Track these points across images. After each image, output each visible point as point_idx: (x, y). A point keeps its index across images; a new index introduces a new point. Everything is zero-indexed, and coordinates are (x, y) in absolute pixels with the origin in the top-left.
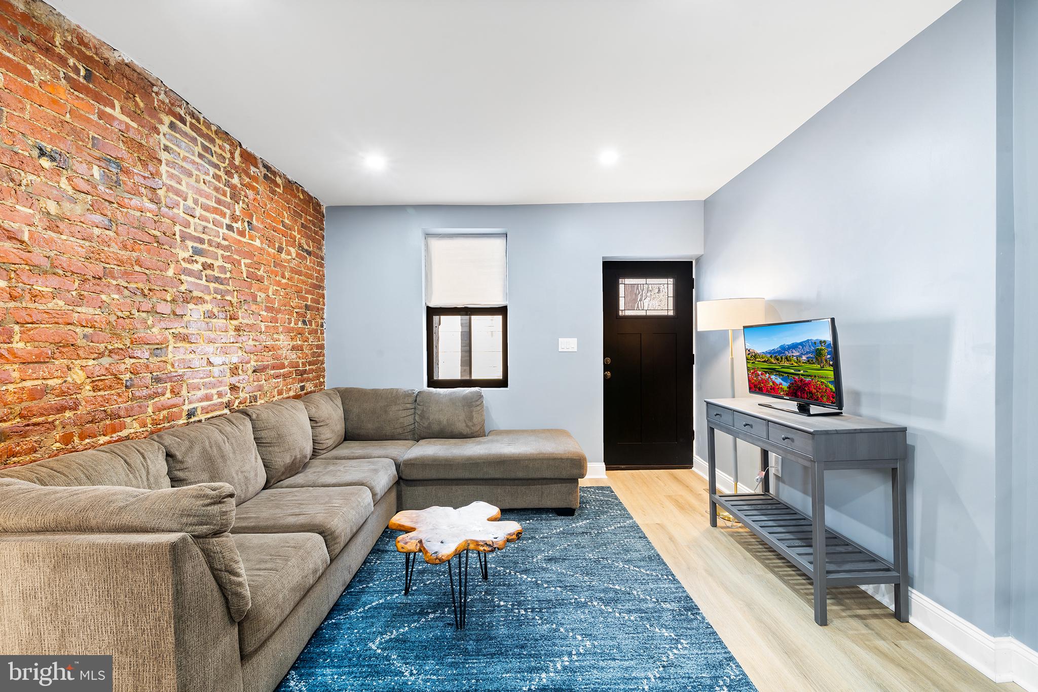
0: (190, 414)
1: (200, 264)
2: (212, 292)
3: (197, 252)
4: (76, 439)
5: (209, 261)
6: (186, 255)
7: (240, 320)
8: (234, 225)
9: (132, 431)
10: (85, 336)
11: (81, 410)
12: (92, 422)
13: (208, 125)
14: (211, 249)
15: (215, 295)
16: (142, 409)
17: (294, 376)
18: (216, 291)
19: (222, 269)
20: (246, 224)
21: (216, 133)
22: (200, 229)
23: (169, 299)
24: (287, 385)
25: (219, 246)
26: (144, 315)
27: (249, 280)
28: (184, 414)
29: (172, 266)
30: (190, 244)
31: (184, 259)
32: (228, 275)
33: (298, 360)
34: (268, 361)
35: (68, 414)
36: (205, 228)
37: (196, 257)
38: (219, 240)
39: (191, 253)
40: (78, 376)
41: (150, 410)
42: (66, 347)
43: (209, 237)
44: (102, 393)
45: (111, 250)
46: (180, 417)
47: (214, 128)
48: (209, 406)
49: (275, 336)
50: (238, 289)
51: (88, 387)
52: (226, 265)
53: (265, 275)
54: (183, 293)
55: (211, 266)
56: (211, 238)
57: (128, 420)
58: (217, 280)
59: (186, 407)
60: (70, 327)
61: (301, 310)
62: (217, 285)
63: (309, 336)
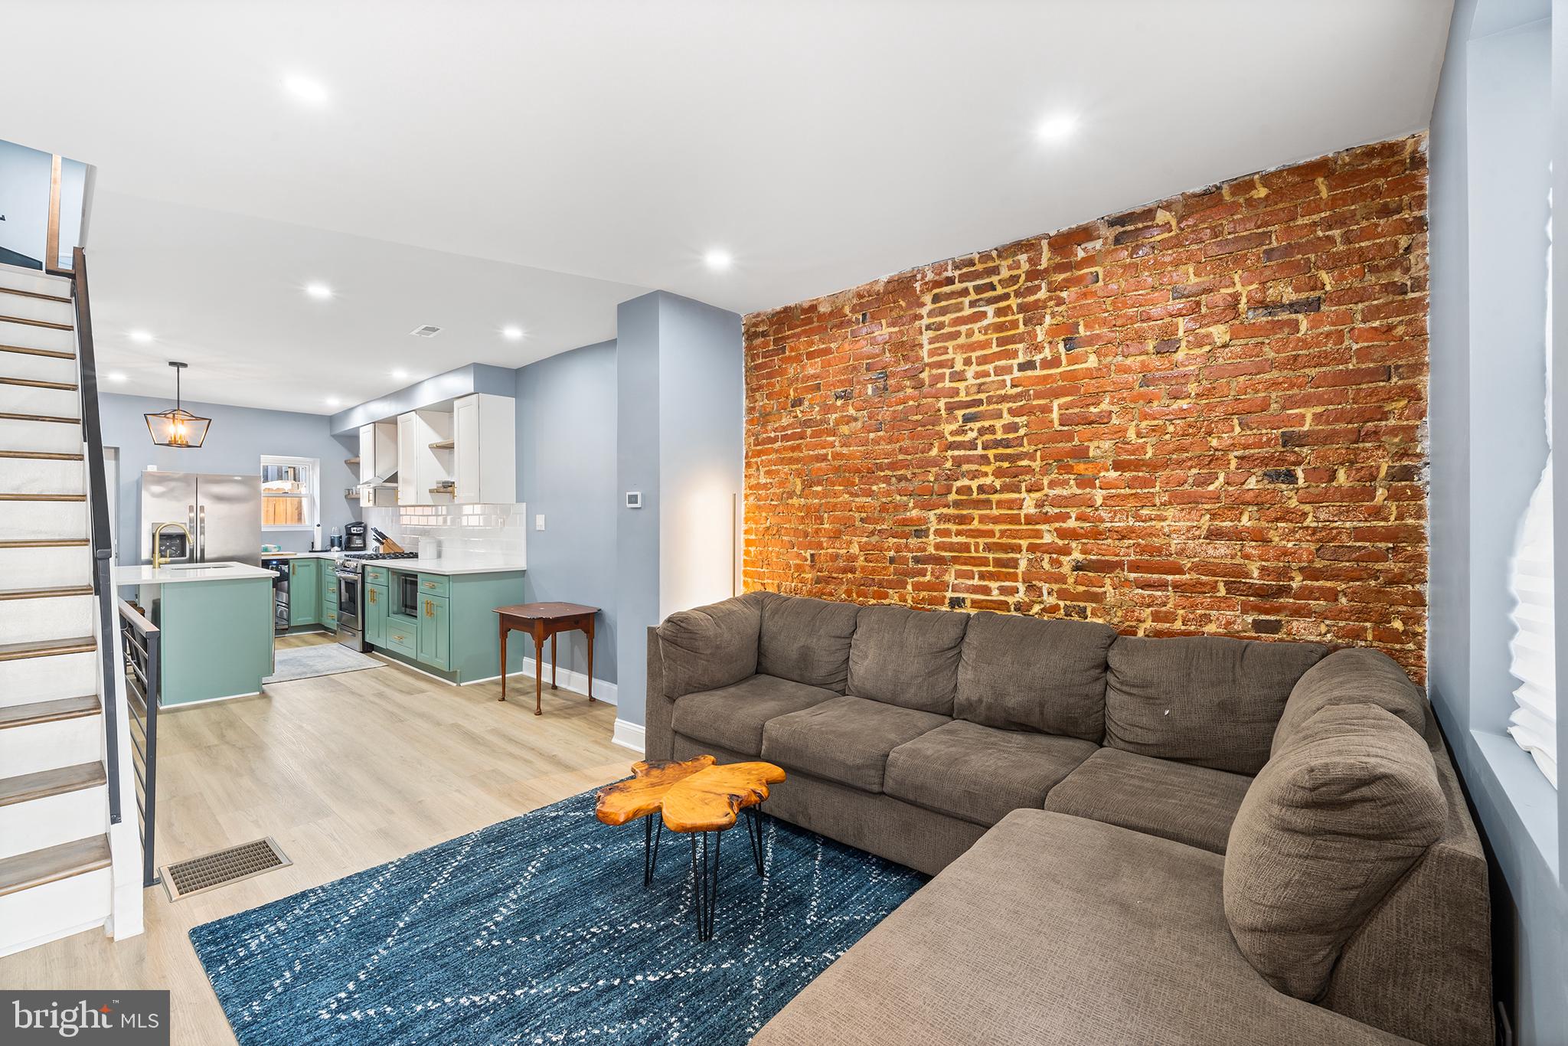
0: (956, 603)
1: (976, 431)
2: (992, 460)
3: (967, 419)
4: (854, 595)
5: (987, 424)
6: (954, 427)
7: (1046, 490)
8: (1038, 358)
9: (893, 602)
10: (862, 520)
11: (858, 575)
12: (863, 585)
13: (985, 257)
14: (991, 407)
15: (998, 464)
16: (904, 585)
17: (1222, 592)
18: (999, 458)
19: (1012, 428)
20: (1061, 347)
21: (999, 256)
22: (974, 389)
23: (932, 479)
24: (1194, 607)
25: (1004, 399)
26: (905, 498)
27: (1066, 428)
28: (947, 601)
29: (936, 444)
30: (960, 413)
31: (952, 433)
32: (1022, 432)
33: (1238, 561)
34: (1117, 555)
35: (850, 575)
36: (980, 385)
37: (970, 425)
38: (1003, 392)
39: (961, 422)
40: (855, 549)
41: (909, 587)
42: (848, 525)
43: (987, 394)
44: (871, 564)
45: (881, 447)
46: (943, 604)
47: (994, 254)
48: (983, 600)
49: (1145, 512)
50: (1041, 446)
51: (862, 558)
52: (1017, 420)
53: (1115, 408)
54: (950, 470)
55: (991, 430)
56: (990, 394)
57: (891, 591)
58: (998, 444)
59: (949, 594)
60: (851, 513)
61: (1256, 451)
62: (1001, 451)
63: (1307, 508)
